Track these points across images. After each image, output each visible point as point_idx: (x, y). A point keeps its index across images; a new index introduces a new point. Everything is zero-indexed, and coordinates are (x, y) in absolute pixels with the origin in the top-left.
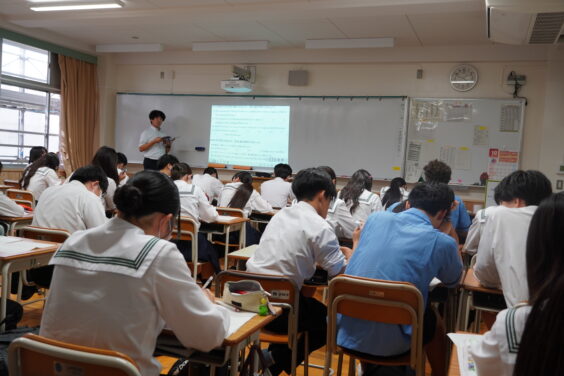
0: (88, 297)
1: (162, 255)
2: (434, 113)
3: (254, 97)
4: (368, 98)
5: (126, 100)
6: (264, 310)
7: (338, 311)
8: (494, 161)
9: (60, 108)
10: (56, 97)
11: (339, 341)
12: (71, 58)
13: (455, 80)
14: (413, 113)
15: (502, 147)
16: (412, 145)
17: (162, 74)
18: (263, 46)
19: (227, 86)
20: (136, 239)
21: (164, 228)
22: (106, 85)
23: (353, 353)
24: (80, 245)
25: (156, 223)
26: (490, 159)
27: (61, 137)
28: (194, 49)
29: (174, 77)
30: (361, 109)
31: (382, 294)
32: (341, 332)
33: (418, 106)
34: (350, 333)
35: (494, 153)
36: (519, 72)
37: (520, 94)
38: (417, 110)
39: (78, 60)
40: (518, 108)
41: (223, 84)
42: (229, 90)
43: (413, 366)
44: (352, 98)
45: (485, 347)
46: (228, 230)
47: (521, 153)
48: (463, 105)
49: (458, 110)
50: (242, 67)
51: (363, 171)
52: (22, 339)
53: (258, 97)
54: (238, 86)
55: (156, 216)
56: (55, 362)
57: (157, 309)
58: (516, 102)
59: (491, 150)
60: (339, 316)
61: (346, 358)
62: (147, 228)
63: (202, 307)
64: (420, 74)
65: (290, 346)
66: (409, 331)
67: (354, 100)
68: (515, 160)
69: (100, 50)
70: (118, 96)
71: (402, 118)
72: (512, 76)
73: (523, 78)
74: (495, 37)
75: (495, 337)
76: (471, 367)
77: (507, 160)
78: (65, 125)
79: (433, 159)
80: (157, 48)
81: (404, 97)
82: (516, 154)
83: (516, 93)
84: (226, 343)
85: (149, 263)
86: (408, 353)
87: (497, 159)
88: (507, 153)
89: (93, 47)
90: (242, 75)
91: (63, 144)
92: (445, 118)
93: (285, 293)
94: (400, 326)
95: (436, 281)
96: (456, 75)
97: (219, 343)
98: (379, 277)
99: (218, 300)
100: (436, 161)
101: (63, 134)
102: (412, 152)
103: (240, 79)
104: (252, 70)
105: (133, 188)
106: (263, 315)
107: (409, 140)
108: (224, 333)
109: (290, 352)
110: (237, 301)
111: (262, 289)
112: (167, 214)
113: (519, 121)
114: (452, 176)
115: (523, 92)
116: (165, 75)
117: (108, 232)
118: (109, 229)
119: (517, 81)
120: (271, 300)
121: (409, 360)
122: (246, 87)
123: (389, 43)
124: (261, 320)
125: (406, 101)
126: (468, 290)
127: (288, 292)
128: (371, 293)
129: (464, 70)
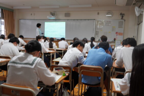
0: (20, 73)
1: (38, 62)
2: (102, 23)
3: (56, 20)
4: (85, 20)
5: (22, 21)
6: (64, 75)
7: (82, 74)
8: (117, 35)
9: (4, 23)
10: (3, 20)
11: (82, 81)
12: (6, 10)
13: (107, 15)
14: (97, 23)
15: (119, 32)
16: (97, 32)
17: (31, 14)
18: (58, 7)
19: (49, 17)
20: (31, 58)
21: (38, 55)
22: (16, 17)
23: (85, 84)
24: (16, 60)
25: (36, 54)
26: (116, 35)
27: (5, 31)
28: (40, 8)
29: (34, 15)
30: (84, 23)
31: (93, 69)
32: (83, 79)
33: (98, 22)
34: (85, 79)
35: (117, 33)
36: (123, 13)
37: (123, 18)
38: (98, 23)
39: (8, 11)
40: (123, 22)
41: (48, 17)
42: (49, 18)
43: (101, 87)
44: (81, 20)
45: (122, 82)
46: (51, 54)
47: (124, 33)
48: (109, 21)
49: (108, 23)
50: (52, 12)
51: (85, 38)
52: (2, 85)
53: (57, 20)
54: (52, 17)
55: (36, 52)
56: (12, 91)
57: (38, 76)
58: (122, 20)
59: (116, 33)
60: (82, 75)
61: (84, 85)
62: (34, 55)
63: (49, 75)
64: (98, 14)
65: (70, 83)
66: (100, 78)
67: (82, 20)
68: (122, 35)
69: (14, 8)
70: (20, 20)
71: (94, 25)
72: (121, 14)
73: (124, 14)
74: (117, 4)
75: (125, 80)
76: (118, 87)
77: (120, 35)
78: (6, 28)
79: (103, 35)
80: (30, 7)
81: (94, 20)
82: (122, 33)
83: (122, 18)
84: (56, 83)
85: (35, 64)
86: (100, 83)
87: (118, 35)
88: (120, 33)
89: (13, 7)
90: (53, 14)
91: (5, 33)
92: (105, 25)
93: (68, 70)
94: (98, 77)
95: (106, 66)
96: (107, 14)
97: (54, 83)
98: (92, 65)
99: (52, 72)
100: (103, 36)
101: (5, 30)
102: (97, 33)
103: (52, 15)
104: (55, 13)
105: (30, 45)
106: (64, 76)
107: (96, 31)
108: (55, 81)
109: (70, 84)
110: (57, 72)
111: (63, 69)
112: (39, 51)
113: (123, 25)
114: (108, 39)
115: (124, 18)
116: (32, 14)
117: (24, 56)
118: (24, 55)
119: (122, 15)
120: (66, 72)
121: (100, 85)
122: (54, 17)
123: (91, 6)
124: (64, 77)
125: (95, 20)
126: (114, 67)
127: (69, 69)
128: (90, 69)
129: (109, 12)
